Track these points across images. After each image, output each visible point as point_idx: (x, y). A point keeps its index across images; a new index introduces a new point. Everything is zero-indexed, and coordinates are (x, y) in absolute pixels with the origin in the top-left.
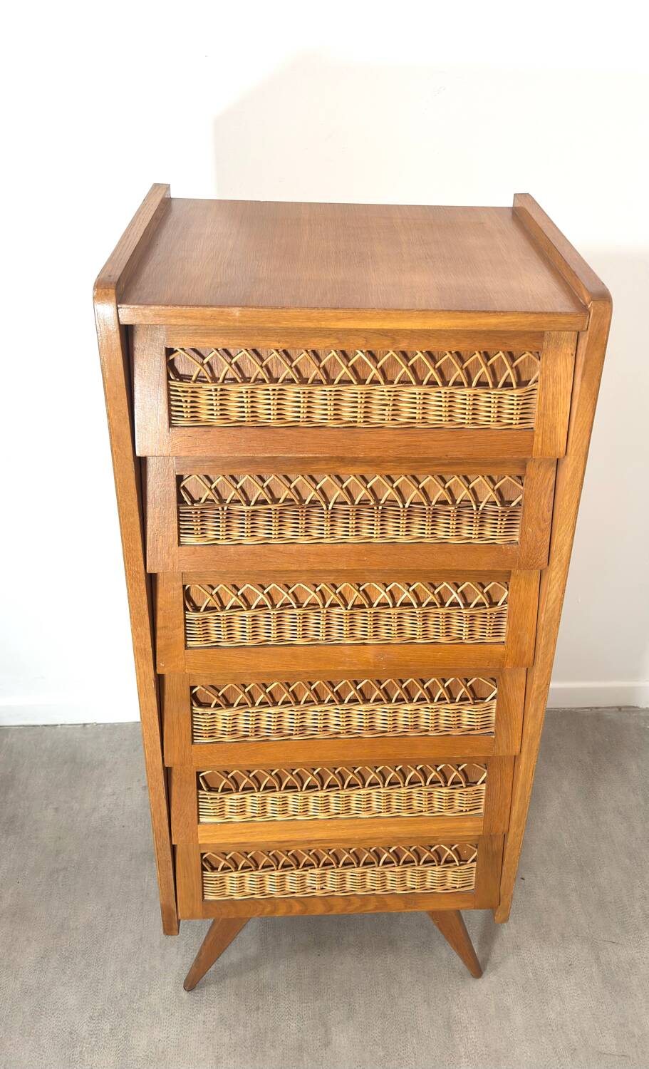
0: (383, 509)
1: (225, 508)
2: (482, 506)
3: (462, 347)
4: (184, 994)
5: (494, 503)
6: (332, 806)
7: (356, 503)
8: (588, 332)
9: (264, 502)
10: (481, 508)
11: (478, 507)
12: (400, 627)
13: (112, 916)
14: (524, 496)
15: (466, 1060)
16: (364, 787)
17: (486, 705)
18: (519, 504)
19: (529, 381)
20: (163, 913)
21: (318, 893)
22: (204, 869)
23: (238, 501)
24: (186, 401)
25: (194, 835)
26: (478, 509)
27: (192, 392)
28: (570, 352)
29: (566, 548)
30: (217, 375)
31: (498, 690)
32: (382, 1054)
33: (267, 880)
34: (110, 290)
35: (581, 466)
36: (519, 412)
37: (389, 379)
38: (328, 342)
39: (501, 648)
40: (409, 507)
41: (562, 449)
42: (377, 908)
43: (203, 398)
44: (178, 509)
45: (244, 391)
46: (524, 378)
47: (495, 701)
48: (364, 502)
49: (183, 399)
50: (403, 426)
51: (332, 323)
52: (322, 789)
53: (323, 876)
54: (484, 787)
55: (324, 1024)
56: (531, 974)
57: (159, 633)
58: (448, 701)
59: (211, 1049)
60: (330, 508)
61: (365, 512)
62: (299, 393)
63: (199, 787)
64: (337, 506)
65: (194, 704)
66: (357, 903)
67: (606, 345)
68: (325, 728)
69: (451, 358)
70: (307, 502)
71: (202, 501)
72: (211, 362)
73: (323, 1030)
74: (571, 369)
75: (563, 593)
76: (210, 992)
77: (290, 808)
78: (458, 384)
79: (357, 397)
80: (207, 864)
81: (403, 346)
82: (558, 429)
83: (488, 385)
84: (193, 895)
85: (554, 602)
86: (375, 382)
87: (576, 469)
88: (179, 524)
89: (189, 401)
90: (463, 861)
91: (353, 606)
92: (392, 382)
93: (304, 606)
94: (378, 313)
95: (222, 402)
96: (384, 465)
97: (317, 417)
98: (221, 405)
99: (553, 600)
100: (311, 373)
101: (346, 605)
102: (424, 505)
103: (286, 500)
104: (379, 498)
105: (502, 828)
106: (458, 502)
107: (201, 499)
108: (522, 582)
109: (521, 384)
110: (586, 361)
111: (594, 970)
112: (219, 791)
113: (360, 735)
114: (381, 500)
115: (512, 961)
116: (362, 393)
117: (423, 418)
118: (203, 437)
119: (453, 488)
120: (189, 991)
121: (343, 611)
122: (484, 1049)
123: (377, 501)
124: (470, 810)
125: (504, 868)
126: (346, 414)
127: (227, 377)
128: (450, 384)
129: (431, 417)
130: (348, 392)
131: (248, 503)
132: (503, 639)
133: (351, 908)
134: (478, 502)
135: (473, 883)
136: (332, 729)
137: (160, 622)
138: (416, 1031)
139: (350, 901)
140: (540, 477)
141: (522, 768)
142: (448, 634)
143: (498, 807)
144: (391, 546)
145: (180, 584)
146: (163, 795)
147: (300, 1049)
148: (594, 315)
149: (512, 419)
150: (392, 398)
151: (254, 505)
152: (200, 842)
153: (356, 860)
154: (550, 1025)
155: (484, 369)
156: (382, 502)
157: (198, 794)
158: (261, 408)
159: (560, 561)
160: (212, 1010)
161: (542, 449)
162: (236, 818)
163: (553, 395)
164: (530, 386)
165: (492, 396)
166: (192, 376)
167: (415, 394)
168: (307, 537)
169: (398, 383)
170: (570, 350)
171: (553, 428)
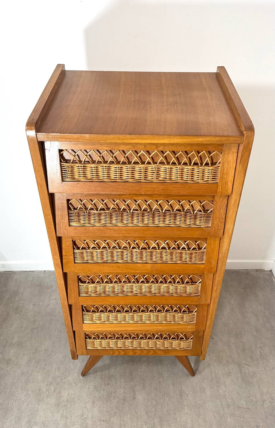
0: (153, 212)
1: (88, 212)
2: (195, 212)
3: (187, 149)
4: (81, 377)
5: (201, 211)
6: (135, 318)
7: (142, 210)
8: (243, 144)
9: (104, 210)
10: (195, 213)
11: (194, 212)
12: (161, 257)
13: (54, 346)
14: (213, 209)
15: (187, 407)
16: (148, 312)
17: (197, 285)
18: (211, 212)
19: (217, 162)
20: (71, 353)
21: (130, 348)
22: (86, 338)
23: (93, 209)
24: (69, 171)
25: (82, 328)
26: (194, 213)
27: (71, 167)
28: (235, 151)
29: (231, 230)
30: (81, 160)
31: (202, 280)
32: (155, 403)
33: (111, 343)
34: (33, 127)
35: (238, 198)
36: (212, 176)
37: (155, 161)
38: (128, 147)
39: (203, 266)
40: (164, 212)
41: (230, 192)
42: (153, 354)
43: (76, 169)
44: (68, 212)
45: (93, 167)
46: (214, 161)
47: (200, 284)
48: (145, 210)
49: (67, 170)
50: (161, 182)
51: (129, 141)
52: (131, 312)
53: (132, 342)
54: (196, 313)
55: (134, 391)
56: (214, 376)
57: (63, 258)
58: (181, 283)
59: (91, 398)
60: (131, 212)
61: (146, 214)
62: (116, 168)
63: (83, 310)
64: (134, 211)
65: (79, 282)
66: (146, 352)
67: (251, 150)
68: (132, 292)
69: (182, 153)
70: (121, 210)
71: (78, 209)
72: (79, 154)
73: (133, 393)
74: (235, 158)
75: (229, 247)
76: (91, 377)
77: (119, 319)
78: (185, 164)
79: (141, 170)
80: (87, 336)
81: (161, 148)
82: (229, 183)
83: (198, 164)
84: (82, 347)
85: (225, 250)
86: (149, 163)
87: (236, 200)
88: (69, 218)
89: (70, 171)
90: (187, 338)
91: (142, 248)
92: (156, 163)
93: (122, 248)
94: (149, 137)
95: (84, 171)
96: (153, 196)
97: (124, 177)
98: (84, 172)
99: (225, 249)
100: (122, 159)
101: (139, 248)
102: (171, 211)
103: (113, 208)
104: (152, 208)
105: (203, 328)
106: (185, 210)
107: (77, 208)
108: (212, 241)
109: (213, 164)
110: (242, 156)
111: (239, 375)
112: (91, 312)
113: (146, 295)
114: (153, 209)
115: (207, 370)
116: (143, 168)
117: (170, 178)
118: (77, 185)
119: (183, 205)
120: (83, 376)
121: (138, 250)
122: (194, 403)
123: (151, 209)
124: (190, 322)
125: (203, 342)
126: (137, 176)
127: (86, 160)
128: (182, 164)
129: (173, 178)
130: (137, 167)
131: (97, 210)
132: (204, 262)
133: (144, 353)
134: (194, 210)
135: (191, 347)
136: (135, 292)
137: (64, 254)
138: (168, 395)
139: (143, 351)
140: (220, 202)
141: (211, 309)
142: (181, 260)
143: (201, 322)
144: (157, 228)
145: (71, 239)
146: (69, 314)
147: (124, 400)
148: (246, 137)
149: (209, 179)
150: (156, 170)
151: (99, 211)
152: (84, 330)
153: (145, 337)
154: (220, 395)
155: (196, 158)
156: (153, 210)
157: (83, 313)
158: (101, 174)
159: (228, 235)
160: (92, 384)
161: (221, 191)
162: (98, 322)
163: (227, 169)
164: (217, 165)
165: (200, 169)
166: (71, 160)
167: (166, 168)
168: (122, 223)
169: (159, 163)
170: (235, 150)
171: (226, 183)
